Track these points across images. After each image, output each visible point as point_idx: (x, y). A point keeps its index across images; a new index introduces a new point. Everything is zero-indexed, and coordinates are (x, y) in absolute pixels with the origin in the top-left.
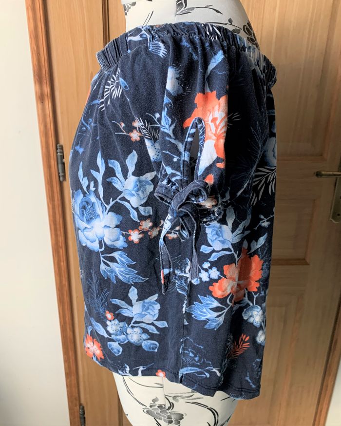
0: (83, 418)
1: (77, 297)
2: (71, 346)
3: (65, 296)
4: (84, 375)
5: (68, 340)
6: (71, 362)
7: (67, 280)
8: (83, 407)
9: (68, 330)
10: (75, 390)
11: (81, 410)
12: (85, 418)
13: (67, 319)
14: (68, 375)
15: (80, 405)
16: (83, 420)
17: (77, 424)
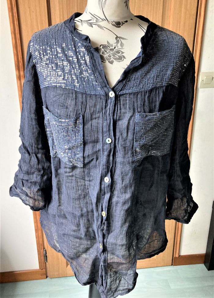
0: (46, 256)
10: (41, 240)
11: (44, 252)
15: (44, 248)
17: (42, 261)
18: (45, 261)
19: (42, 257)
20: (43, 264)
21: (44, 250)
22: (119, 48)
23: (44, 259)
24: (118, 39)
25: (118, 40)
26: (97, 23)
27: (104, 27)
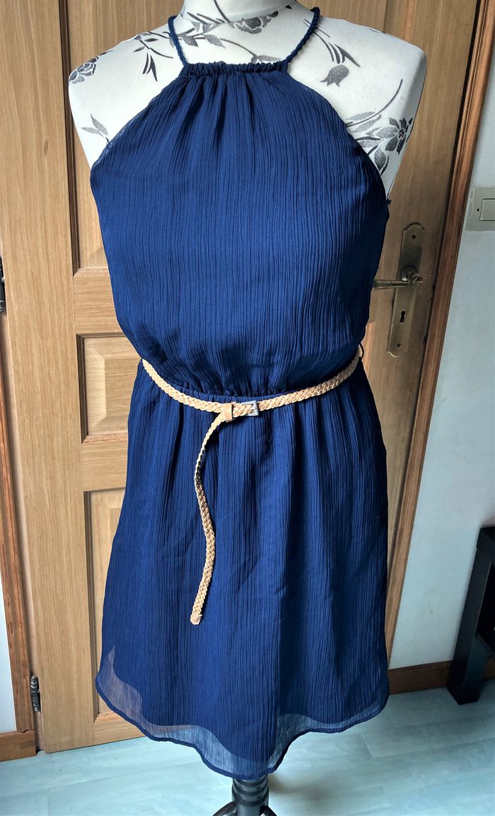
0: (36, 696)
1: (26, 497)
2: (15, 577)
3: (7, 498)
4: (37, 624)
5: (12, 568)
6: (17, 606)
7: (9, 470)
8: (36, 680)
9: (12, 552)
10: (23, 651)
11: (32, 683)
12: (39, 695)
13: (10, 534)
14: (11, 626)
15: (32, 674)
16: (36, 698)
17: (26, 707)
18: (34, 709)
19: (26, 699)
20: (27, 718)
21: (33, 677)
23: (31, 704)
26: (206, 34)
27: (222, 40)
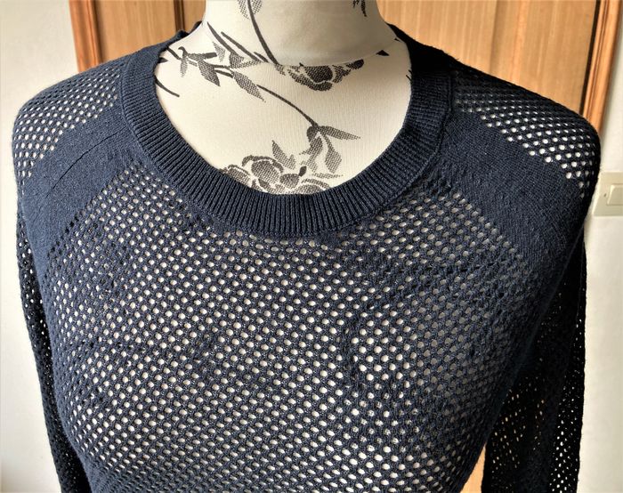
22: (318, 172)
24: (319, 134)
25: (319, 142)
26: (234, 70)
27: (260, 87)
